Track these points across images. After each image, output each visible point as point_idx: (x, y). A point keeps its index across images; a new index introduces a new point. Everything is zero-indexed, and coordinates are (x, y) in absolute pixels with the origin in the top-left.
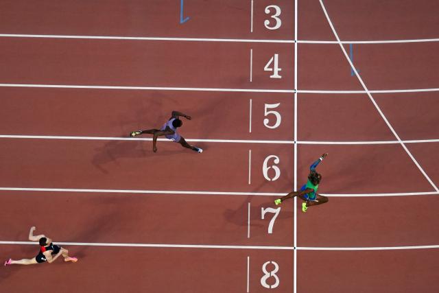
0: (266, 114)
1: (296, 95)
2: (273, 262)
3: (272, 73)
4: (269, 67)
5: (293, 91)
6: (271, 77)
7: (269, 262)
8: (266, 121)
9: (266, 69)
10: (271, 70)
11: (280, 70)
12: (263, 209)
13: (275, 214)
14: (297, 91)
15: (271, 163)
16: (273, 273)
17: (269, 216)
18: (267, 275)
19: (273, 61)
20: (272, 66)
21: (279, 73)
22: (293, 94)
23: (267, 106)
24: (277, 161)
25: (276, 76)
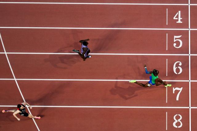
0: (175, 41)
1: (189, 31)
2: (179, 115)
3: (178, 20)
4: (176, 17)
5: (188, 29)
6: (177, 22)
7: (177, 115)
8: (175, 45)
9: (174, 18)
10: (177, 19)
11: (181, 19)
12: (173, 88)
13: (179, 91)
14: (190, 29)
15: (177, 65)
16: (179, 120)
17: (177, 92)
18: (176, 121)
19: (178, 15)
20: (177, 17)
21: (181, 20)
22: (188, 31)
23: (175, 37)
24: (180, 64)
25: (179, 22)
